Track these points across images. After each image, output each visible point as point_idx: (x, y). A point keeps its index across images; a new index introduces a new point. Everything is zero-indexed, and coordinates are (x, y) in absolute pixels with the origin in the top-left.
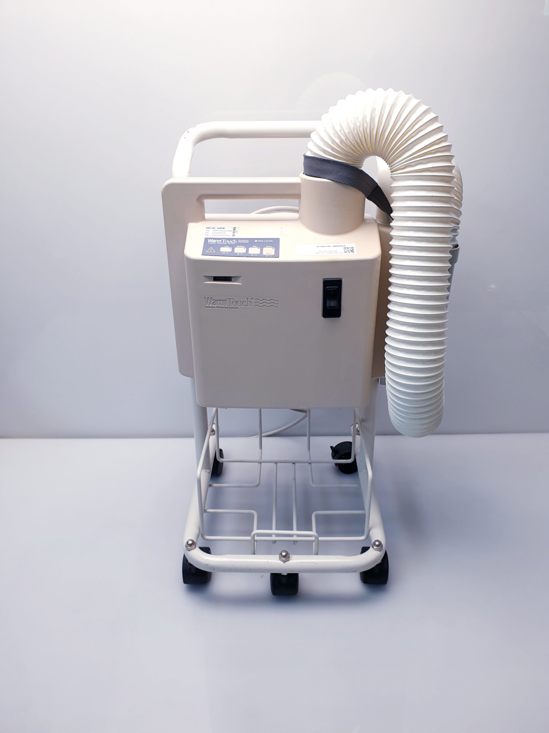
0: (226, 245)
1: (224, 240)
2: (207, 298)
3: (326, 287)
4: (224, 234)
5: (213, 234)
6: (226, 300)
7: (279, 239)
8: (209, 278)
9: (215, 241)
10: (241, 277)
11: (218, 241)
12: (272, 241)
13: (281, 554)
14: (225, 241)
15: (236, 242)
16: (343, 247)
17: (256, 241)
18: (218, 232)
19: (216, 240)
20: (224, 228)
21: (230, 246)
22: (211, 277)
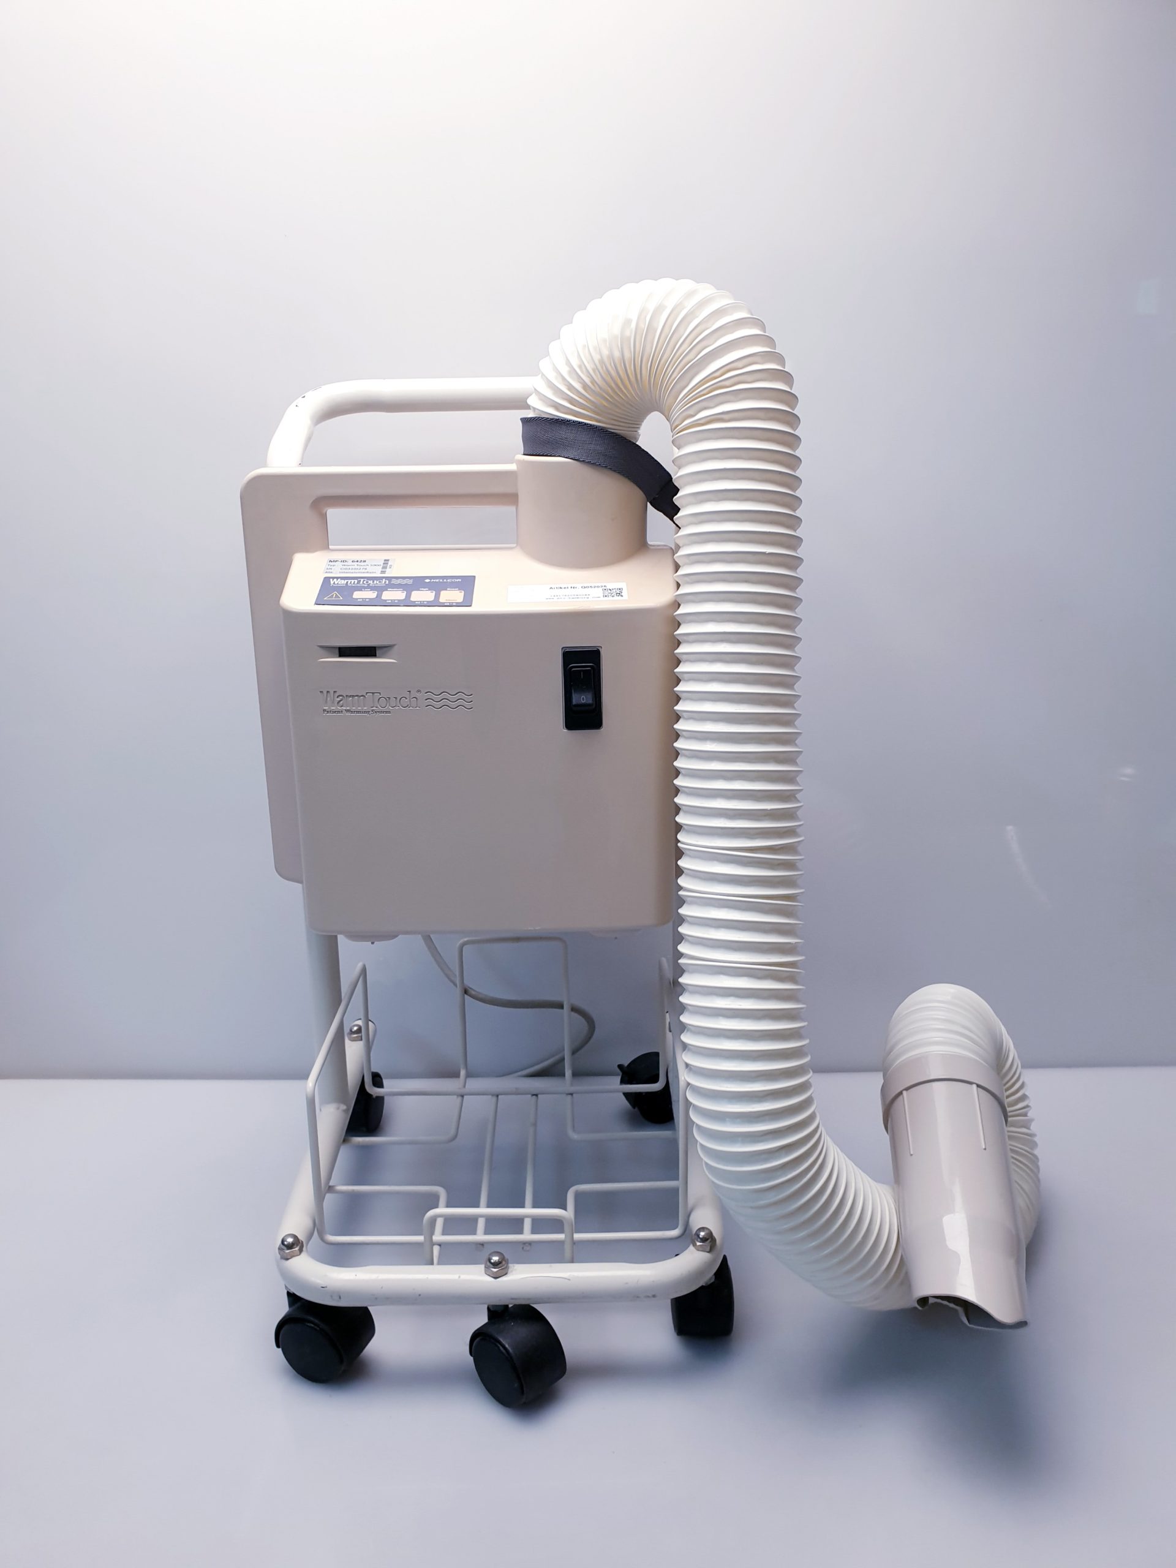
0: (365, 588)
1: (362, 580)
2: (325, 693)
3: (571, 664)
4: (364, 571)
5: (341, 571)
6: (365, 694)
7: (475, 577)
8: (329, 650)
9: (344, 582)
10: (396, 647)
11: (349, 581)
12: (460, 580)
13: (489, 1260)
14: (364, 581)
15: (387, 583)
16: (601, 589)
17: (427, 581)
18: (353, 567)
19: (346, 581)
20: (365, 561)
21: (372, 588)
22: (334, 648)
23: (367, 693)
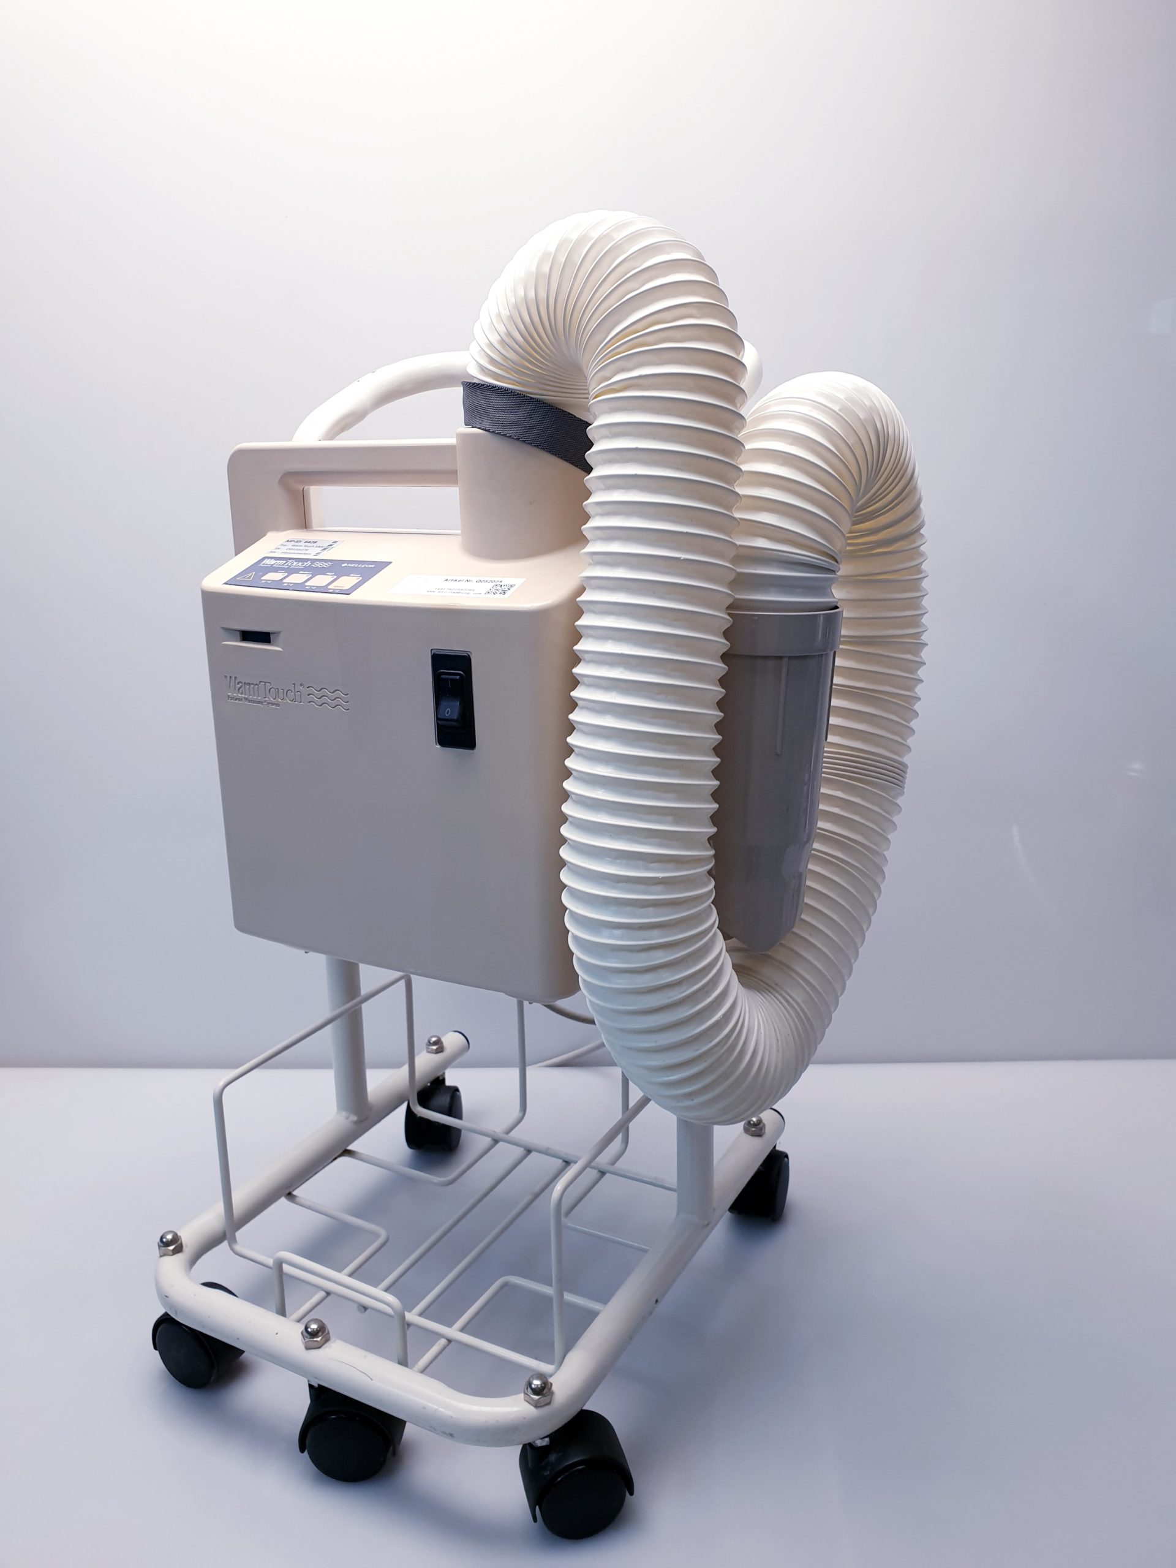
0: (284, 569)
1: (290, 561)
2: (228, 678)
3: (441, 669)
4: (303, 552)
5: (285, 551)
6: (258, 683)
7: (392, 563)
8: (234, 633)
9: (273, 562)
10: (280, 634)
13: (308, 1327)
15: (307, 565)
16: (493, 584)
17: (344, 565)
18: (299, 548)
19: (276, 561)
20: (315, 542)
21: (289, 570)
22: (238, 631)
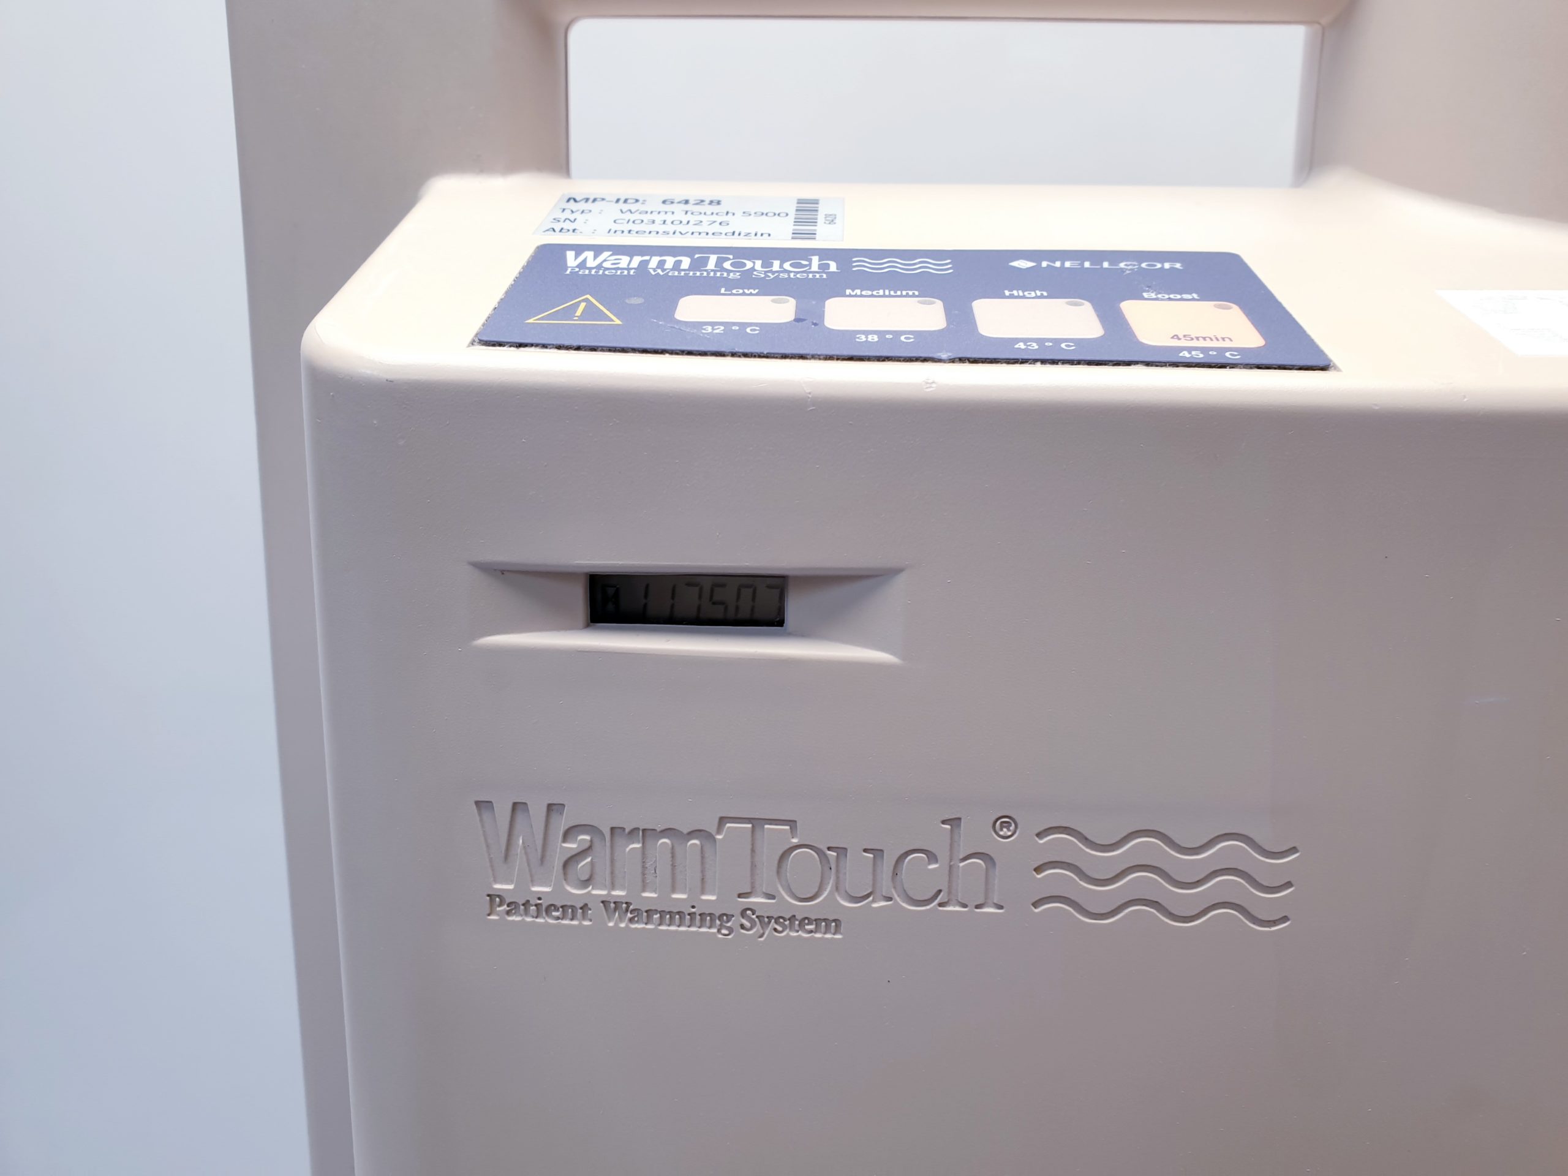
0: (734, 284)
2: (503, 811)
4: (716, 228)
5: (616, 228)
6: (713, 827)
8: (541, 583)
9: (624, 261)
11: (654, 261)
17: (1023, 265)
18: (669, 218)
19: (636, 261)
20: (719, 203)
22: (561, 575)
23: (722, 820)
